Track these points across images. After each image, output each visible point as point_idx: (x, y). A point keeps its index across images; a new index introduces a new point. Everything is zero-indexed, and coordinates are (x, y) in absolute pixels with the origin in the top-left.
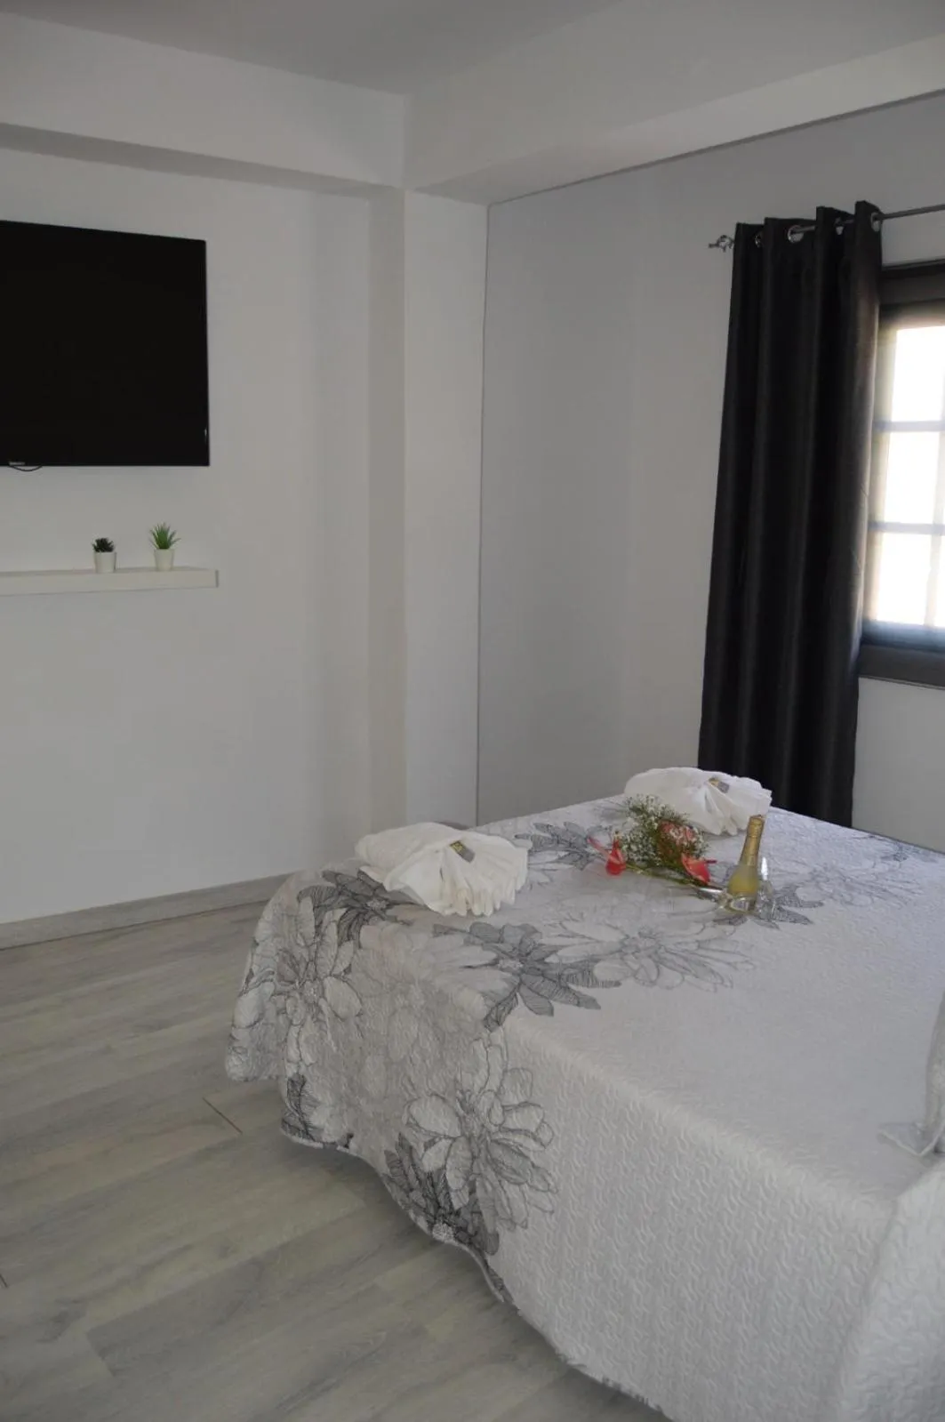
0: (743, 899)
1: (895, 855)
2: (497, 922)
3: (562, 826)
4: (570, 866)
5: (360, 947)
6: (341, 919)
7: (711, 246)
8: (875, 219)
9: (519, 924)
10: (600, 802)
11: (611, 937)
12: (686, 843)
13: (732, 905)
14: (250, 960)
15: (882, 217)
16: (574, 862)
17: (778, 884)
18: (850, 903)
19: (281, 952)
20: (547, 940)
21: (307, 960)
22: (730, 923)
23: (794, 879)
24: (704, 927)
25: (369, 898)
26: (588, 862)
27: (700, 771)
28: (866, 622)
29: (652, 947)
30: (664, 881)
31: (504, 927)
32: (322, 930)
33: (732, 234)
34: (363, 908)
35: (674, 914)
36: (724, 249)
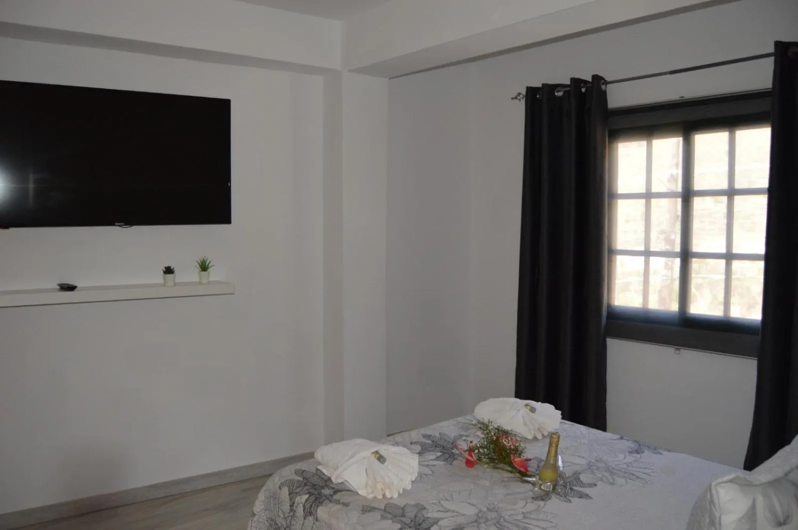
0: (549, 483)
1: (637, 450)
2: (401, 503)
3: (438, 435)
4: (443, 462)
5: (317, 520)
6: (305, 502)
7: (512, 99)
8: (603, 84)
9: (413, 503)
10: (460, 419)
11: (471, 511)
12: (512, 447)
13: (542, 487)
14: (250, 525)
15: (606, 83)
16: (446, 460)
17: (568, 473)
18: (612, 484)
19: (269, 520)
20: (432, 514)
21: (285, 527)
22: (542, 500)
23: (578, 468)
24: (527, 503)
25: (323, 488)
26: (454, 459)
27: (518, 400)
28: (609, 306)
29: (495, 518)
30: (500, 471)
31: (405, 506)
32: (294, 508)
33: (524, 92)
34: (319, 494)
35: (508, 494)
36: (520, 100)
